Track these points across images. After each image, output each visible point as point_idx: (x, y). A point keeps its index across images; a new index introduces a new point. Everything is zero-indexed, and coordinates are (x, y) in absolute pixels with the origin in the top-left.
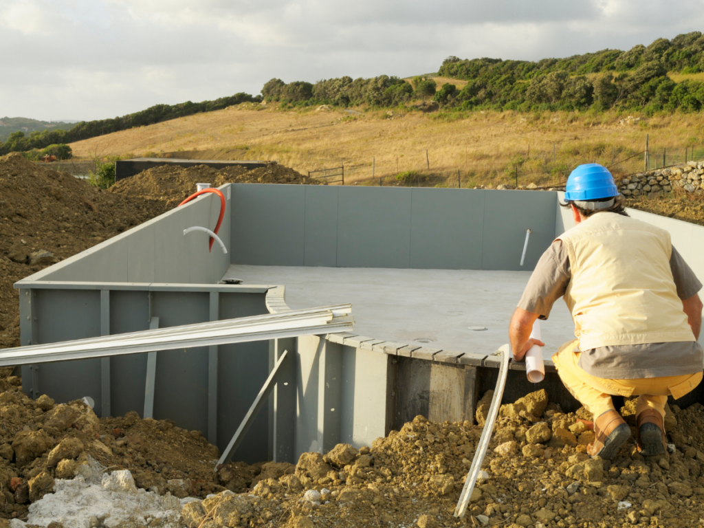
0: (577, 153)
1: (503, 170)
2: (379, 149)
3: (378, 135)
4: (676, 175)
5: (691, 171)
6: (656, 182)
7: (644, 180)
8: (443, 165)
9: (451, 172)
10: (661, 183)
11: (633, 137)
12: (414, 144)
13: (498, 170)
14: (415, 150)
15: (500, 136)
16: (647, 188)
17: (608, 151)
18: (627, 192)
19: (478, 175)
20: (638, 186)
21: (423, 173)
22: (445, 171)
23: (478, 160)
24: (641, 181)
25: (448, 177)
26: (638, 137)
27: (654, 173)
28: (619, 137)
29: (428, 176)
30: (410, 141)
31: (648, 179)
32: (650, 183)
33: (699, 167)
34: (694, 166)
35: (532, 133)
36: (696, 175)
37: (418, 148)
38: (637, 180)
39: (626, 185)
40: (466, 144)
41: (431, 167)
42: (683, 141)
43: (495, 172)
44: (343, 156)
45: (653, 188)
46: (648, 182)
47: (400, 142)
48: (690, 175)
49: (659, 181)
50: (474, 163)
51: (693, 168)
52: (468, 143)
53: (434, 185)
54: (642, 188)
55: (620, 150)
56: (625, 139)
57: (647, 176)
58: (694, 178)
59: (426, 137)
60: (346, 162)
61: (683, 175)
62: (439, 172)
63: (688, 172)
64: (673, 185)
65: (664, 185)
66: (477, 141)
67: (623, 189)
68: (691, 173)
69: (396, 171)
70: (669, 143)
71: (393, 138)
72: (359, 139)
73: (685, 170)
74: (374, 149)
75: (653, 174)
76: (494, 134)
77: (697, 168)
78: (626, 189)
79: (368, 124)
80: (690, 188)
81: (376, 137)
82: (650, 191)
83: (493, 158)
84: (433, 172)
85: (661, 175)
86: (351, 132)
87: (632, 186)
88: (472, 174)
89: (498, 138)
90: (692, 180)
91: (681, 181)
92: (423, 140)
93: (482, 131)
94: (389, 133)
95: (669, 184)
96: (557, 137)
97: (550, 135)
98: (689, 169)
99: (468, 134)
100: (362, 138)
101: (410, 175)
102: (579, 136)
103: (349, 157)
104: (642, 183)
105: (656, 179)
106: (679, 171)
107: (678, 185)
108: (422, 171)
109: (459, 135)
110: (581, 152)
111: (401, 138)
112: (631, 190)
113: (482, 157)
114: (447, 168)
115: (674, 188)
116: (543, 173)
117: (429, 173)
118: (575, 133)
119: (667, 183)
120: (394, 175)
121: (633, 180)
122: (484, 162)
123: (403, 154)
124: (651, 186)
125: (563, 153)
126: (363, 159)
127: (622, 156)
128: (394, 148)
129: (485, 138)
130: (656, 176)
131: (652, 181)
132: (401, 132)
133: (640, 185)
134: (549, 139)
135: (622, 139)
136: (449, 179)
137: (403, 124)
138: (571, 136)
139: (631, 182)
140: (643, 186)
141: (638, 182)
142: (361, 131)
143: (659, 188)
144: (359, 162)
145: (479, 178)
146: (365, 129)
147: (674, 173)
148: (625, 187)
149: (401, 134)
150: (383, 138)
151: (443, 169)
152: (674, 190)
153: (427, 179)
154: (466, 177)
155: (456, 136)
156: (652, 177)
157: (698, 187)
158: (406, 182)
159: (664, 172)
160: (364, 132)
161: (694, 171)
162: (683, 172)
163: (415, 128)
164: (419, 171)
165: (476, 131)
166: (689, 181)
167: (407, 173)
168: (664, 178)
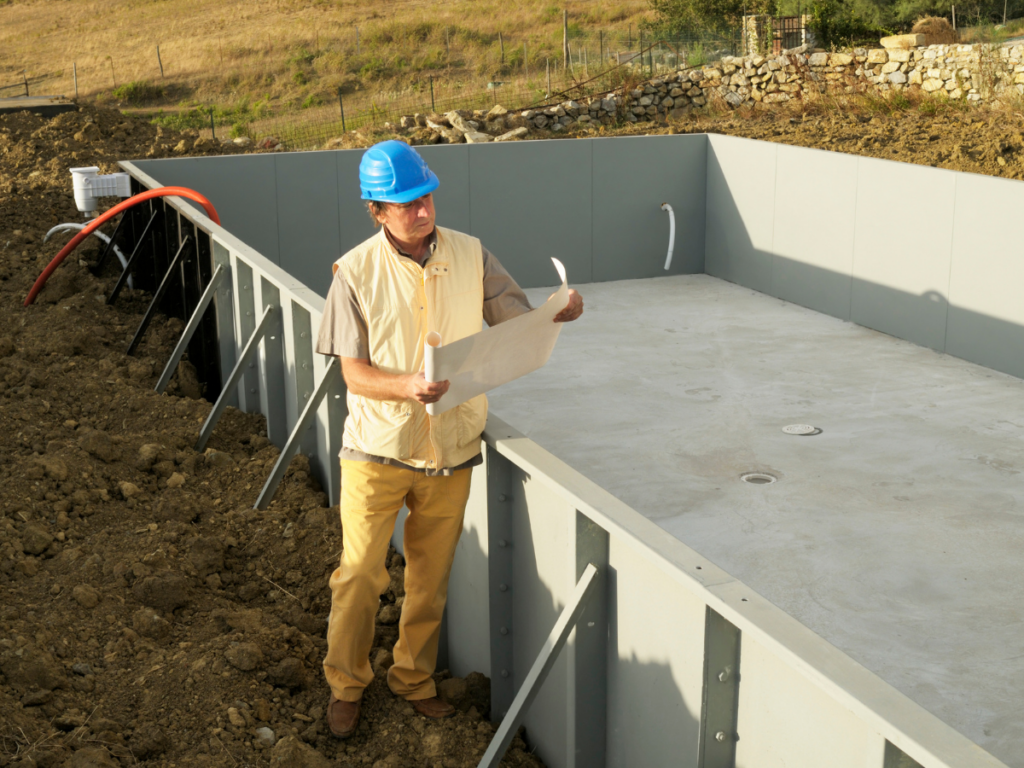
0: (389, 39)
1: (282, 71)
2: (65, 49)
3: (54, 26)
4: (712, 78)
5: (735, 72)
6: (682, 93)
7: (664, 90)
8: (184, 70)
9: (200, 81)
10: (689, 93)
11: (464, 11)
12: (120, 38)
13: (276, 72)
14: (126, 48)
15: (256, 17)
16: (668, 102)
17: (435, 35)
18: (640, 110)
19: (245, 82)
20: (654, 100)
21: (156, 84)
22: (190, 79)
23: (237, 58)
24: (659, 91)
25: (197, 88)
26: (471, 10)
27: (677, 78)
28: (441, 11)
29: (165, 88)
30: (110, 35)
31: (670, 87)
32: (672, 94)
33: (748, 65)
34: (740, 64)
35: (305, 10)
36: (743, 77)
37: (130, 43)
38: (653, 90)
39: (636, 99)
40: (205, 33)
41: (167, 73)
42: (538, 13)
43: (271, 77)
44: (9, 63)
45: (677, 101)
46: (668, 92)
47: (96, 36)
48: (735, 79)
49: (686, 90)
50: (233, 63)
51: (738, 68)
52: (207, 32)
53: (177, 101)
54: (660, 103)
55: (453, 32)
56: (452, 15)
57: (667, 83)
58: (740, 83)
59: (137, 26)
60: (16, 72)
61: (723, 79)
62: (181, 81)
63: (730, 74)
64: (708, 95)
65: (694, 96)
66: (222, 28)
67: (634, 106)
68: (735, 76)
69: (111, 83)
70: (518, 17)
71: (81, 30)
72: (24, 33)
73: (726, 71)
74: (56, 50)
75: (676, 80)
76: (245, 16)
77: (745, 67)
78: (638, 105)
79: (32, 9)
80: (735, 98)
81: (52, 30)
82: (673, 107)
83: (261, 55)
84: (173, 81)
85: (689, 80)
86: (8, 24)
87: (645, 101)
88: (235, 81)
89: (253, 21)
90: (738, 86)
91: (720, 89)
92: (134, 31)
93: (224, 11)
94: (72, 21)
95: (701, 94)
96: (346, 15)
97: (333, 12)
98: (733, 68)
99: (203, 17)
100: (29, 32)
101: (136, 89)
102: (379, 12)
103: (19, 64)
104: (661, 94)
105: (680, 87)
106: (716, 73)
107: (716, 94)
108: (154, 81)
109: (188, 20)
110: (394, 38)
111: (95, 30)
112: (645, 107)
113: (243, 53)
114: (191, 74)
115: (709, 100)
116: (347, 73)
117: (167, 83)
118: (371, 8)
119: (698, 93)
120: (110, 90)
121: (647, 91)
122: (251, 61)
123: (108, 54)
124: (674, 98)
125: (367, 41)
126: (43, 67)
127: (457, 41)
128: (89, 46)
129: (233, 23)
130: (681, 83)
131: (676, 91)
132: (92, 20)
133: (657, 98)
134: (336, 19)
135: (447, 15)
136: (200, 90)
137: (92, 6)
138: (367, 13)
139: (644, 94)
140: (662, 98)
141: (654, 94)
142: (25, 21)
143: (686, 101)
144: (39, 71)
145: (247, 87)
146: (31, 18)
147: (709, 76)
148: (635, 103)
149: (93, 22)
150: (64, 30)
151: (187, 75)
152: (712, 103)
153: (164, 93)
154: (226, 85)
155: (184, 22)
156: (676, 85)
157: (748, 97)
158: (130, 99)
159: (692, 74)
160: (30, 22)
161: (741, 71)
162: (723, 73)
163: (112, 12)
164: (148, 81)
165: (216, 13)
166: (733, 88)
167: (130, 85)
168: (693, 85)
